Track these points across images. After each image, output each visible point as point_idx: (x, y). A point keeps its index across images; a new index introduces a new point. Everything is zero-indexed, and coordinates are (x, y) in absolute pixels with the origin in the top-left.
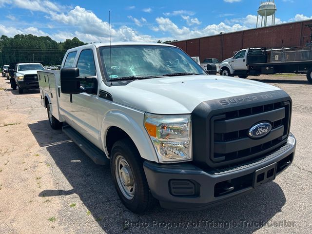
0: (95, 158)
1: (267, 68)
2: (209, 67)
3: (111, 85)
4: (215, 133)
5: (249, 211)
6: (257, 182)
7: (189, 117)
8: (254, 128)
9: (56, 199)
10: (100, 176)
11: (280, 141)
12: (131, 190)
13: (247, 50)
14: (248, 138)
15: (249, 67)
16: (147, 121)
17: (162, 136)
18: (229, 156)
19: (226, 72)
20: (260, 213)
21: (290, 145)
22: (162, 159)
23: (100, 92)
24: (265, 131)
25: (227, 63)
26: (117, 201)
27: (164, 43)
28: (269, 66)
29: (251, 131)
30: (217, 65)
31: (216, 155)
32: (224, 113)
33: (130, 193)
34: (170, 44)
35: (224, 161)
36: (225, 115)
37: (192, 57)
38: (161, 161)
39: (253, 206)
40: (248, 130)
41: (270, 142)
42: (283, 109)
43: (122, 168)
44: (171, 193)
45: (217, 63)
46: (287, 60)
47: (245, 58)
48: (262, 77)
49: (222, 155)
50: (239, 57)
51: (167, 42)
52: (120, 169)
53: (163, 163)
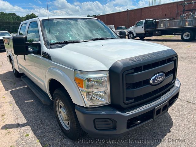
0: (42, 100)
1: (157, 32)
2: (121, 33)
3: (51, 48)
4: (126, 84)
5: (150, 133)
6: (156, 115)
7: (108, 72)
8: (153, 77)
9: (15, 131)
10: (47, 112)
11: (171, 85)
12: (68, 124)
13: (144, 20)
14: (150, 85)
15: (146, 32)
16: (76, 76)
17: (88, 87)
18: (137, 99)
19: (131, 35)
20: (157, 134)
21: (176, 87)
22: (88, 104)
23: (43, 53)
24: (161, 79)
25: (132, 29)
26: (59, 130)
27: (92, 16)
28: (158, 31)
29: (152, 80)
30: (125, 30)
31: (128, 99)
32: (132, 69)
33: (68, 125)
34: (95, 17)
35: (132, 103)
36: (133, 70)
37: (109, 26)
38: (87, 106)
39: (153, 129)
40: (149, 80)
41: (164, 86)
42: (173, 63)
43: (61, 108)
44: (96, 128)
45: (125, 29)
46: (169, 27)
47: (143, 26)
48: (154, 38)
49: (132, 99)
50: (139, 25)
51: (94, 16)
52: (60, 108)
53: (89, 107)
